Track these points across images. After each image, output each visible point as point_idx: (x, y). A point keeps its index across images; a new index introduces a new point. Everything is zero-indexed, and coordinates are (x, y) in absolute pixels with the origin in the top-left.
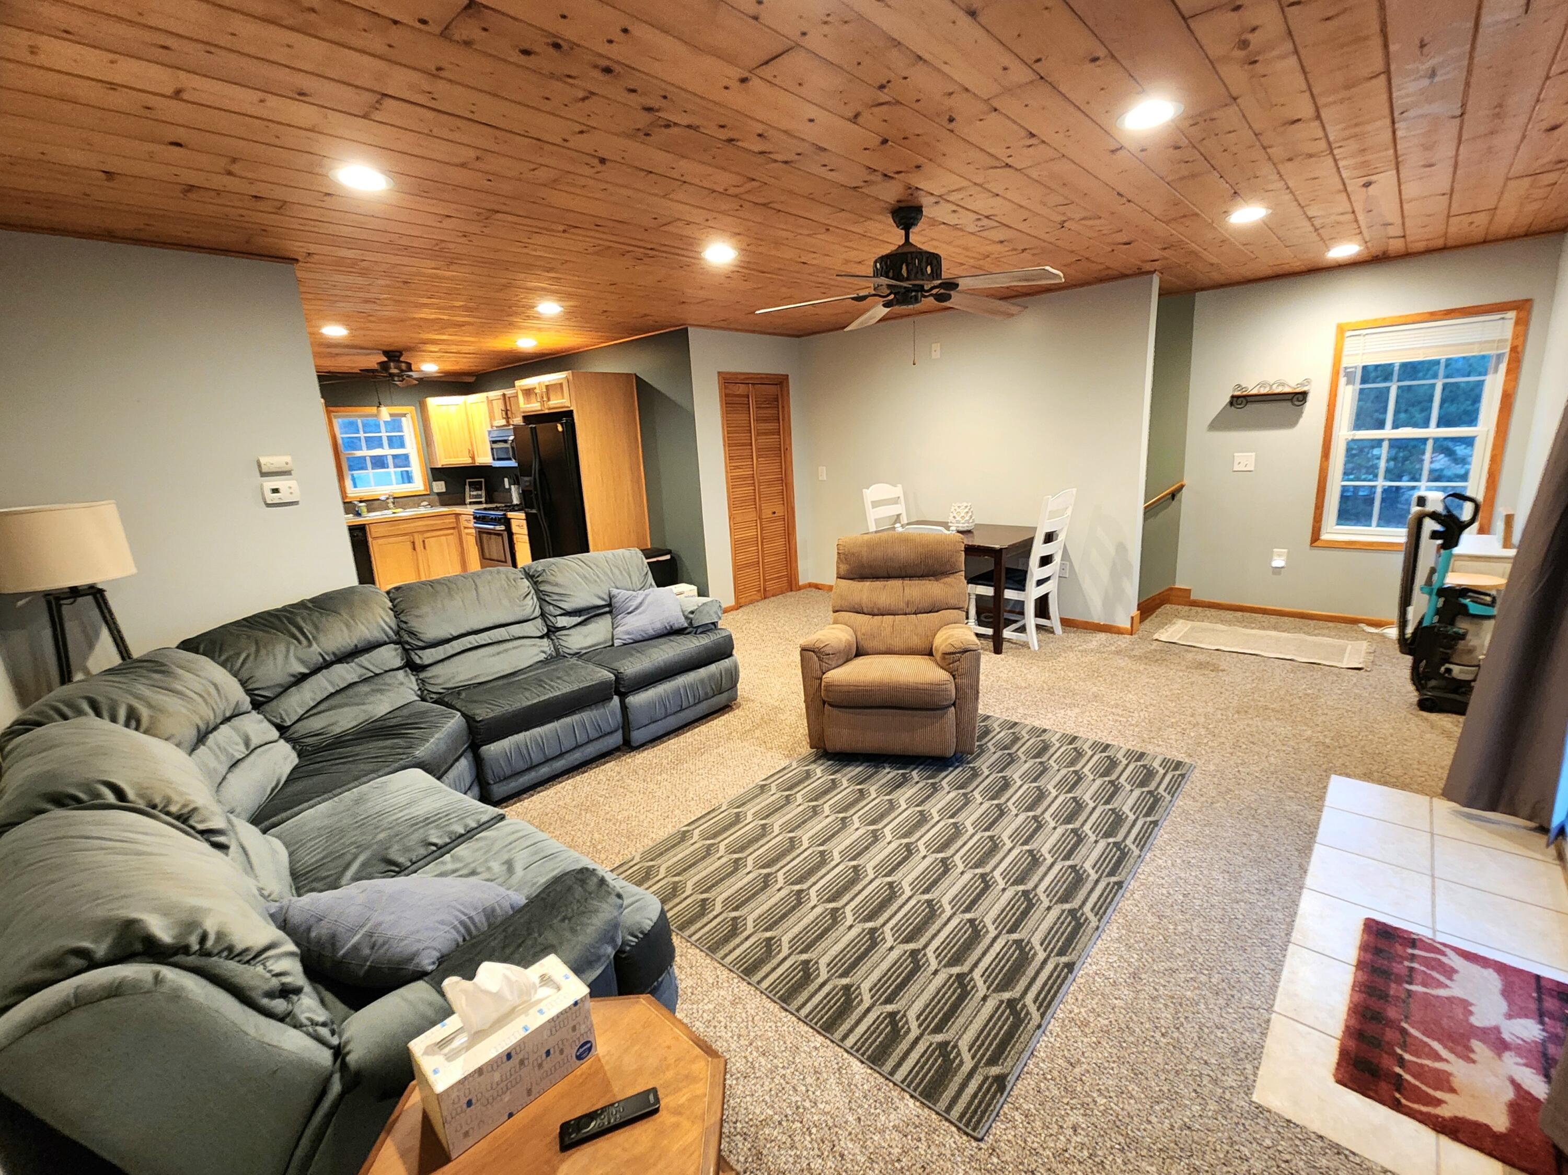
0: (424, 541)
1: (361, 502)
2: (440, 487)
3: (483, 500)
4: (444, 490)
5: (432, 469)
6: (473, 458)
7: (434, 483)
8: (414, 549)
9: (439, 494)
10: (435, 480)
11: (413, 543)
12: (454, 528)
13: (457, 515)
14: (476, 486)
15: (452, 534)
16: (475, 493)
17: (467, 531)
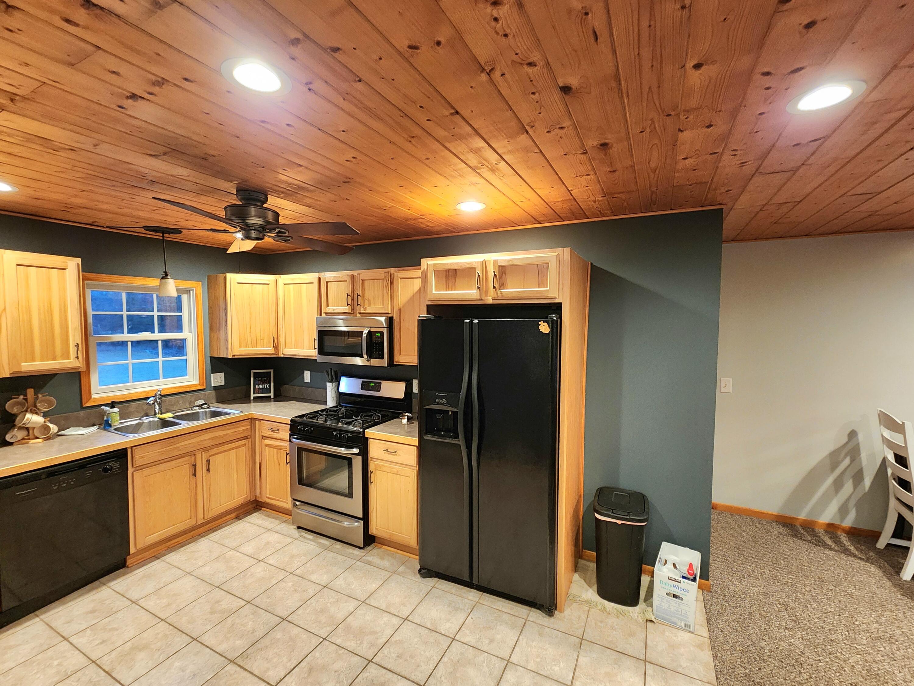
0: (208, 461)
1: (112, 405)
2: (218, 379)
3: (272, 395)
4: (223, 383)
5: (212, 358)
6: (276, 348)
7: (212, 375)
8: (195, 475)
9: (216, 388)
10: (213, 373)
11: (195, 465)
12: (246, 438)
13: (253, 420)
14: (262, 378)
15: (245, 445)
16: (260, 386)
17: (267, 442)
